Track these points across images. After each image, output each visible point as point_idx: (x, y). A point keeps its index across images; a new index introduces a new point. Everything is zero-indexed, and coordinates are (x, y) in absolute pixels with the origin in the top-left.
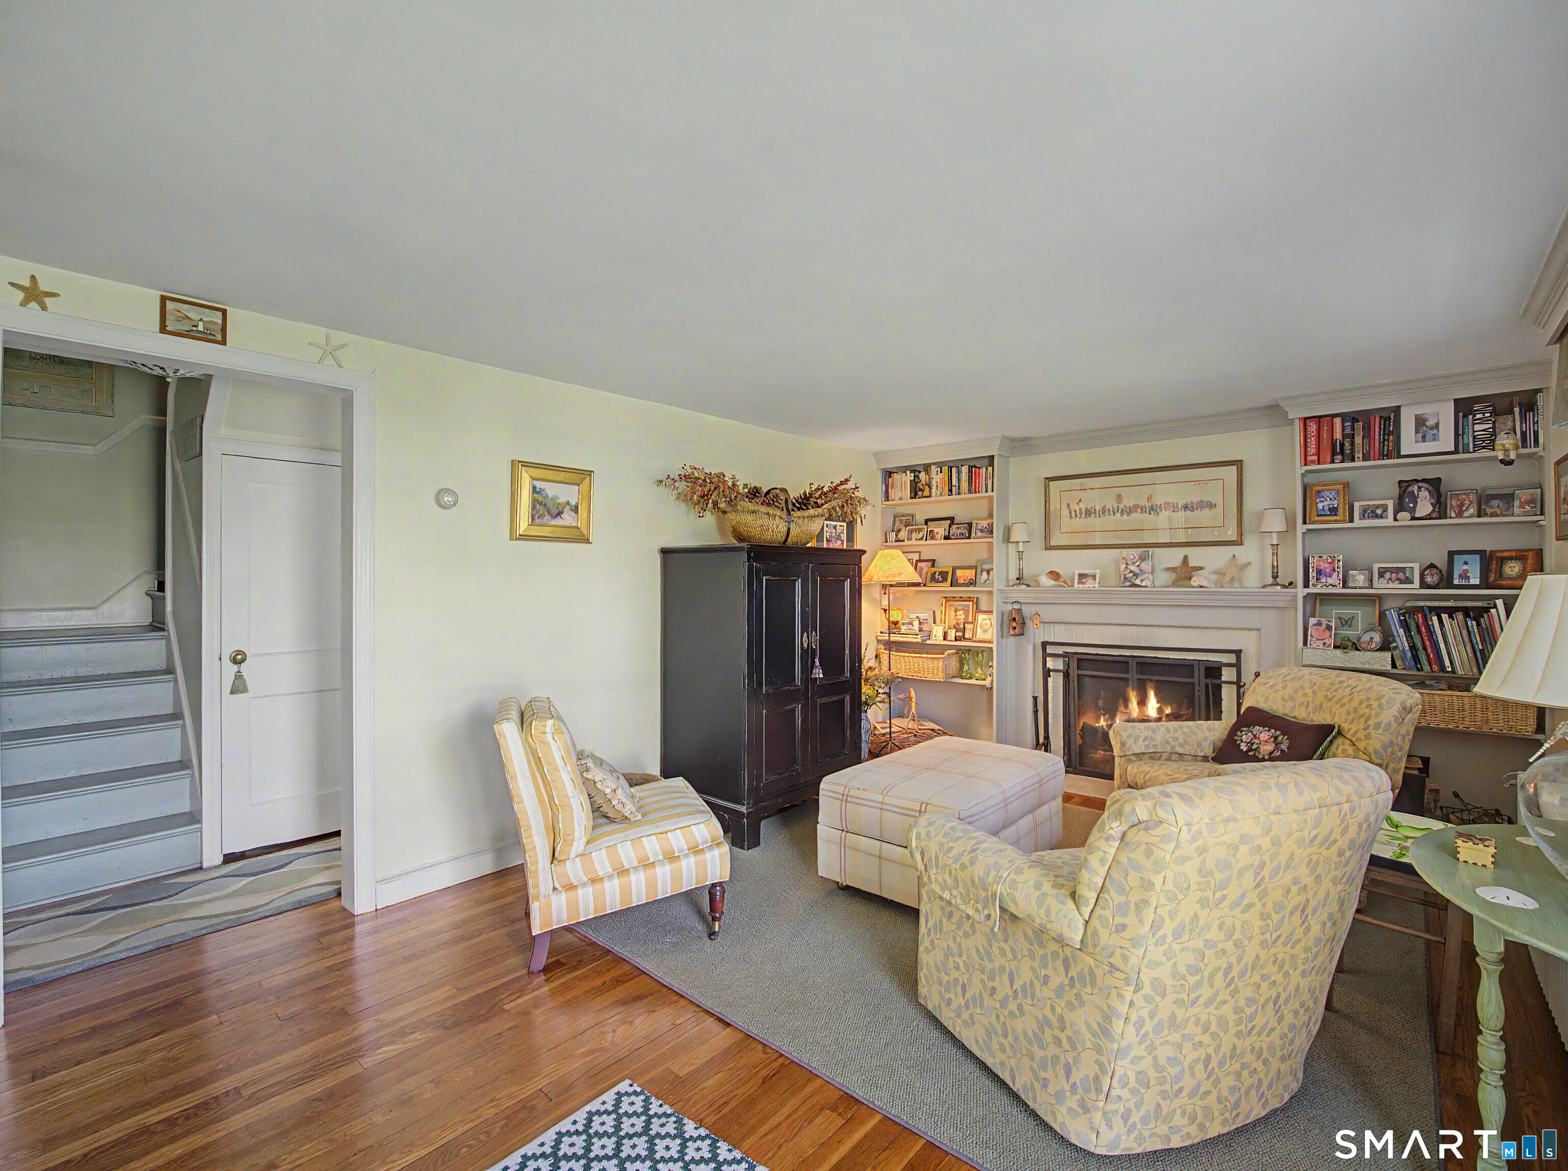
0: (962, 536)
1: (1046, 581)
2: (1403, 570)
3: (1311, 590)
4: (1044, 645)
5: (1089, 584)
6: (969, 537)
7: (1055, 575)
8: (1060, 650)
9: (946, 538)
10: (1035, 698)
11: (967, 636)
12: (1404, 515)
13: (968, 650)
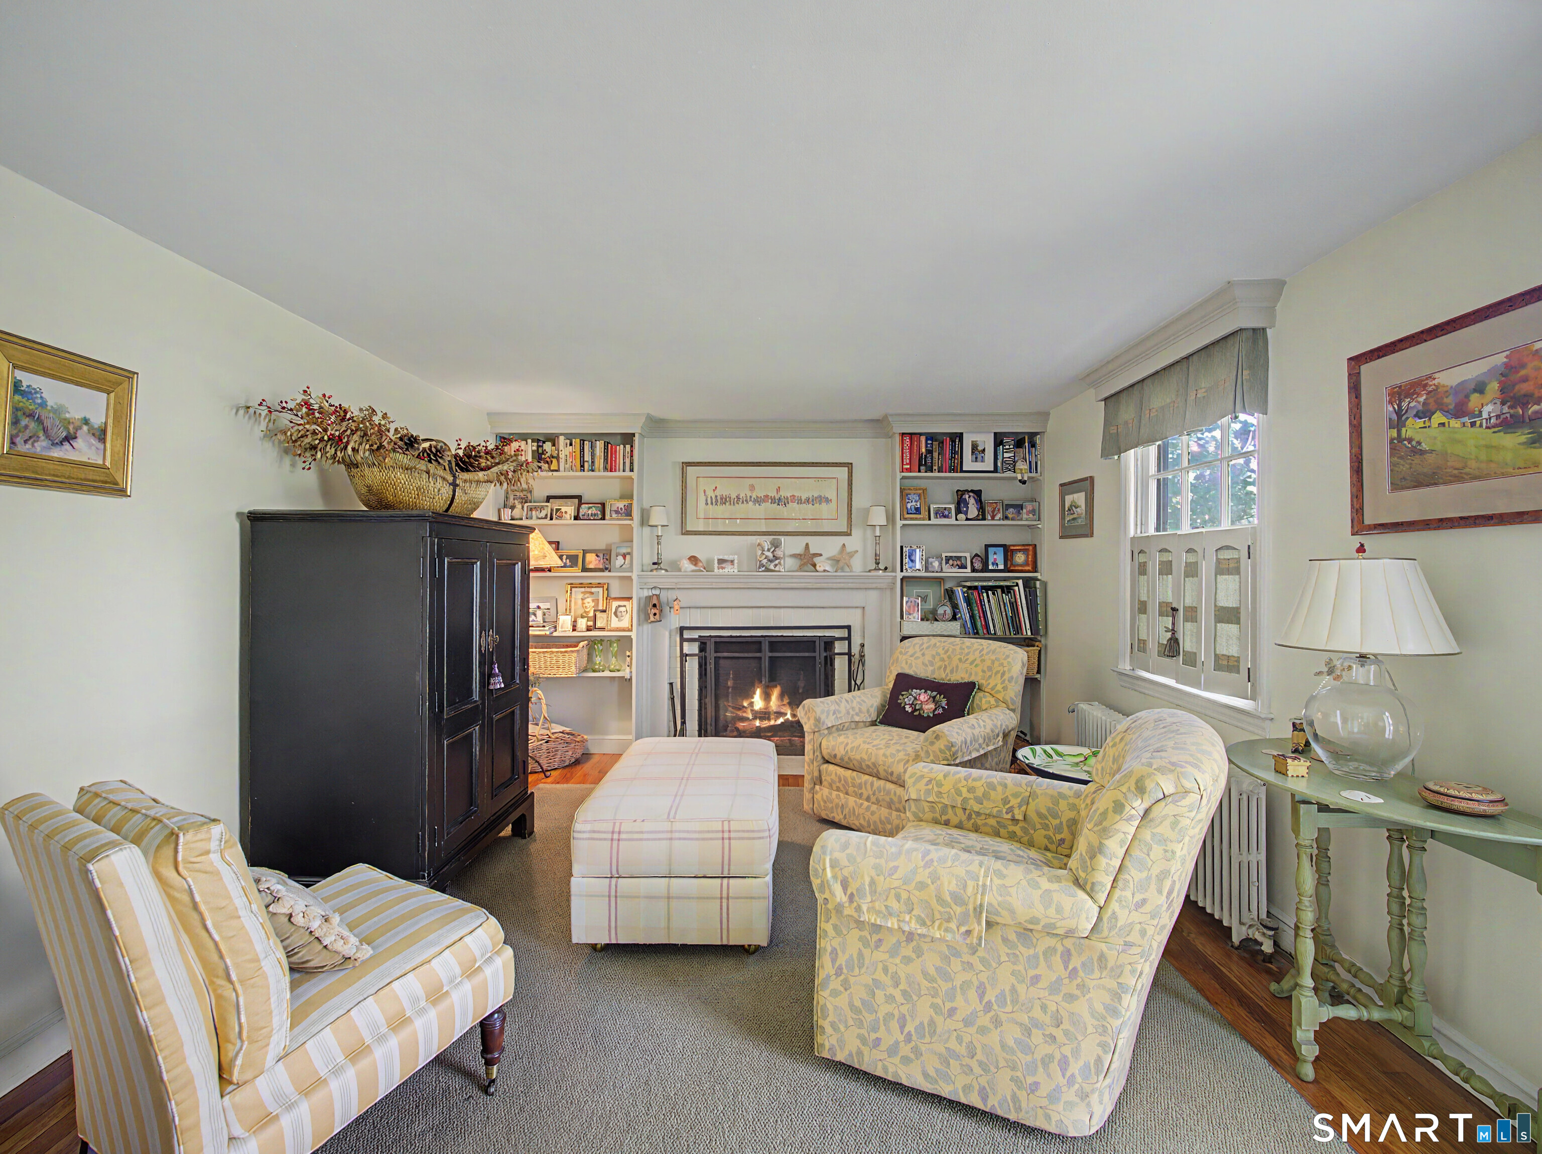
0: (593, 517)
1: (687, 566)
2: (959, 558)
3: (905, 574)
4: (682, 629)
5: (728, 569)
6: (603, 518)
7: (694, 560)
8: (695, 634)
9: (576, 518)
10: (671, 684)
11: (598, 625)
12: (962, 516)
13: (601, 640)
